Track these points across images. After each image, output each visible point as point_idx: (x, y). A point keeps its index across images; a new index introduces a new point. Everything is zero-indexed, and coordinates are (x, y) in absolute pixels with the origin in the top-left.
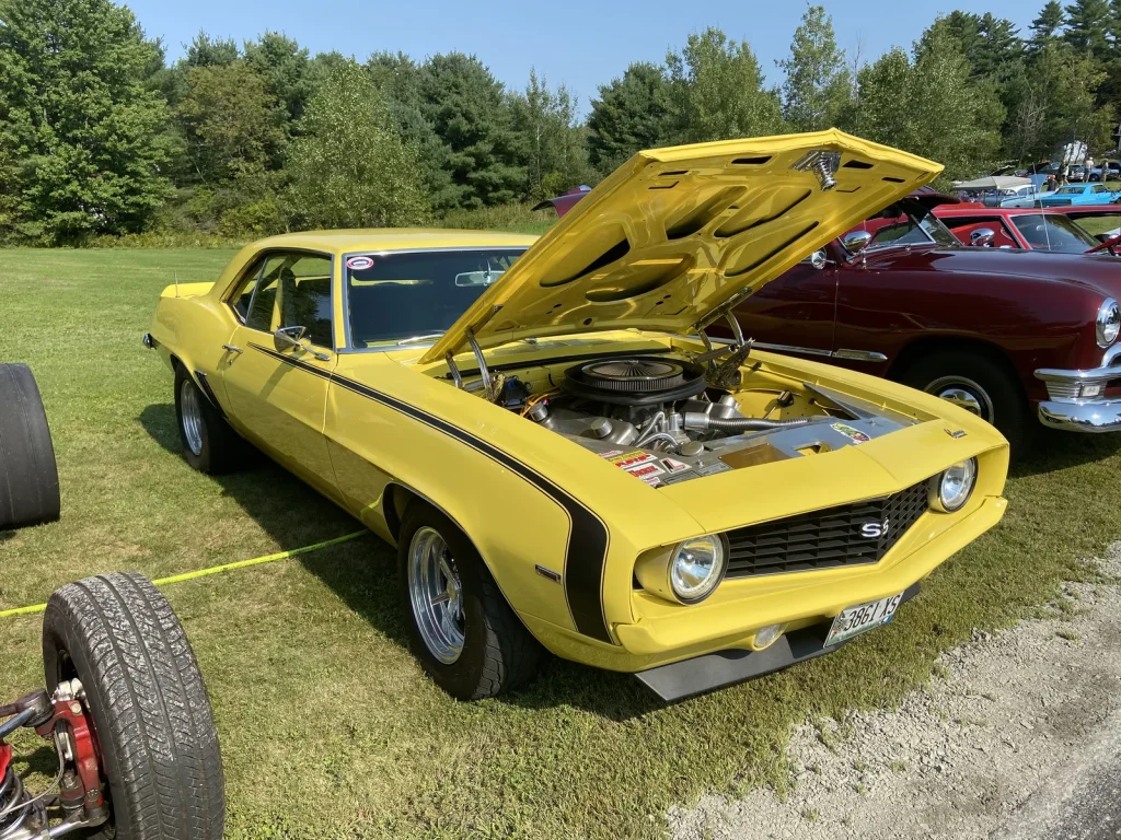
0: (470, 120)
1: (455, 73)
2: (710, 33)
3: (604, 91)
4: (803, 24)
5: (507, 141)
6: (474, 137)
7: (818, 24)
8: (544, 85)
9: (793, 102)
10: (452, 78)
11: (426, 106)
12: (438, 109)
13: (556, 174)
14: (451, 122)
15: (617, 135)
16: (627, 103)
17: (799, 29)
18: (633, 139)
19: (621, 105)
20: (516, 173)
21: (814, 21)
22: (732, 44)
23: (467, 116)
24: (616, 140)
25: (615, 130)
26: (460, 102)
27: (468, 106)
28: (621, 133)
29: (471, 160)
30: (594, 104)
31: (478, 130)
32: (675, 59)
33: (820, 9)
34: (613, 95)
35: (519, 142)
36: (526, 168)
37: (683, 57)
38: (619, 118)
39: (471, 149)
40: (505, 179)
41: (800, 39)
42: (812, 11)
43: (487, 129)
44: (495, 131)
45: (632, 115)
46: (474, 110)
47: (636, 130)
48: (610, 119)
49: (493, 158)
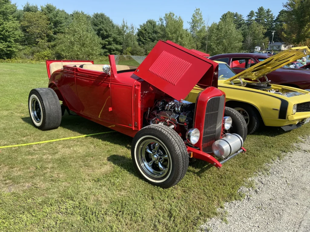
0: (107, 32)
1: (102, 18)
2: (171, 13)
3: (141, 26)
4: (194, 13)
5: (117, 38)
6: (108, 36)
7: (198, 13)
8: (126, 23)
9: (192, 33)
10: (101, 20)
11: (94, 27)
12: (98, 28)
13: (130, 48)
14: (101, 32)
15: (145, 38)
16: (147, 30)
17: (193, 14)
18: (149, 39)
19: (146, 30)
20: (119, 47)
21: (197, 12)
22: (176, 16)
23: (106, 31)
24: (144, 40)
25: (144, 37)
26: (104, 27)
27: (106, 28)
28: (146, 38)
29: (107, 43)
30: (138, 29)
31: (109, 35)
32: (162, 19)
33: (199, 9)
34: (144, 27)
35: (119, 39)
36: (122, 46)
37: (163, 19)
38: (145, 34)
39: (107, 39)
40: (116, 48)
41: (194, 16)
42: (197, 10)
43: (111, 34)
44: (114, 35)
45: (149, 33)
46: (108, 29)
47: (150, 37)
48: (143, 34)
49: (113, 43)
